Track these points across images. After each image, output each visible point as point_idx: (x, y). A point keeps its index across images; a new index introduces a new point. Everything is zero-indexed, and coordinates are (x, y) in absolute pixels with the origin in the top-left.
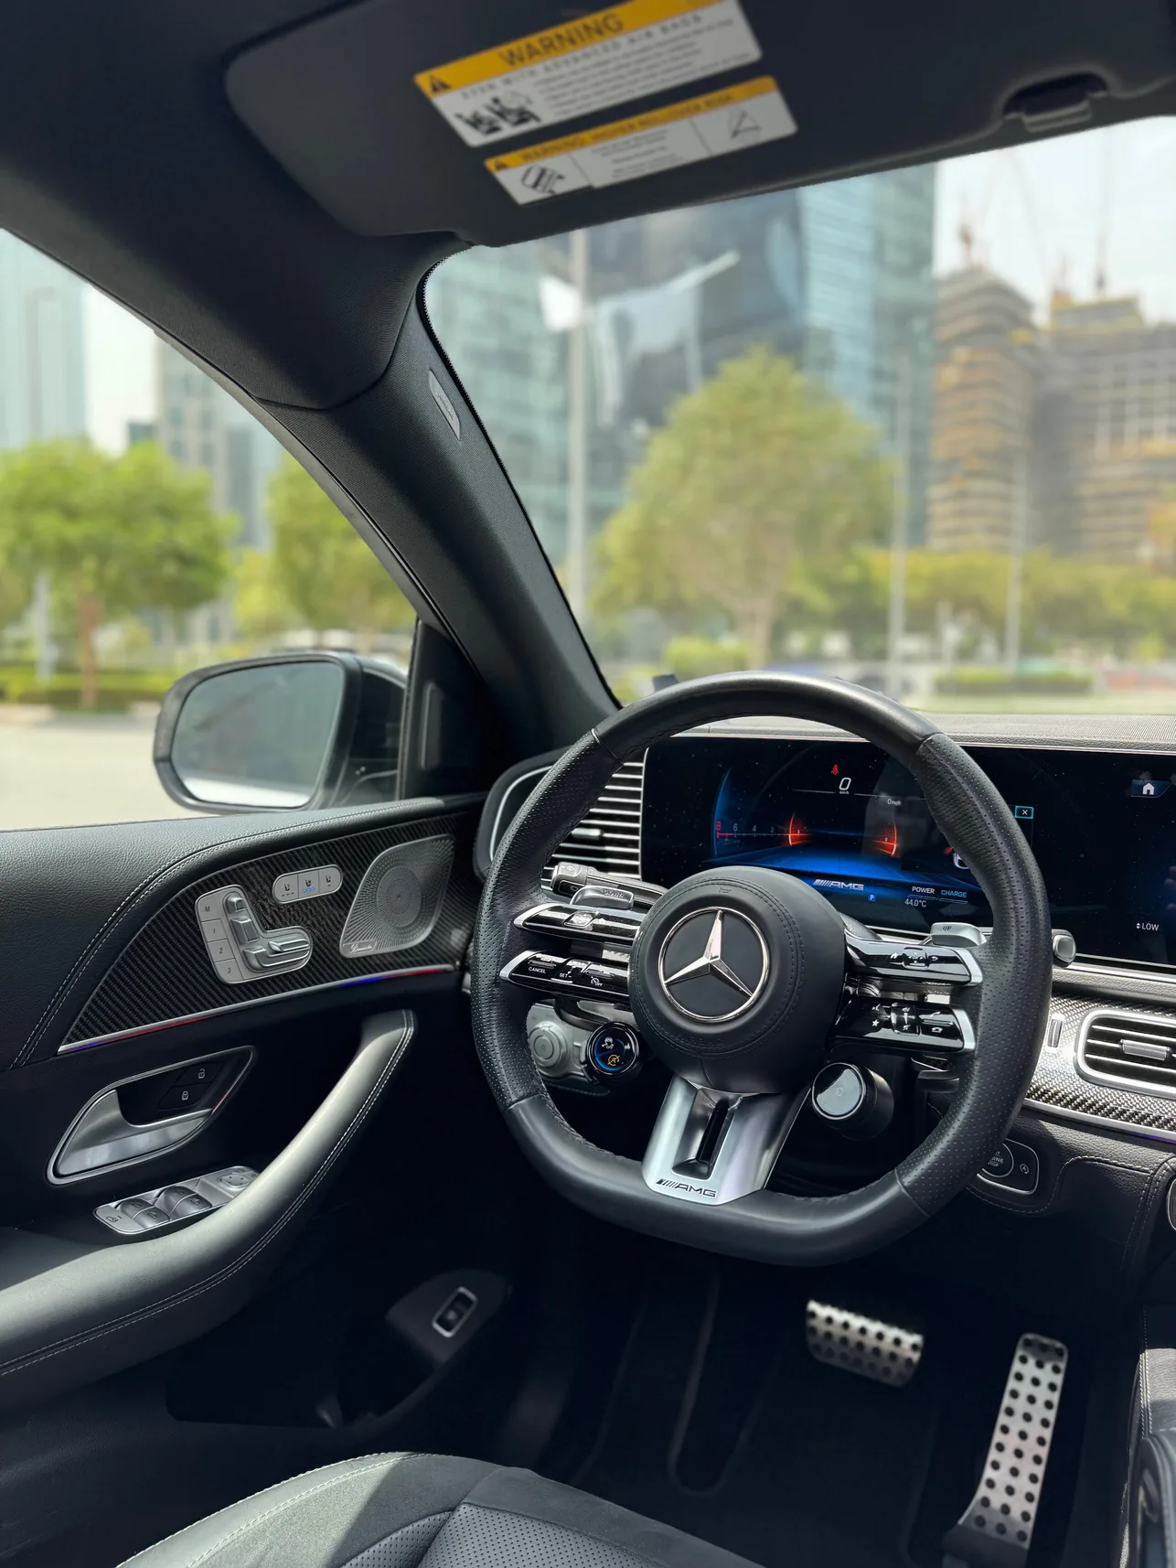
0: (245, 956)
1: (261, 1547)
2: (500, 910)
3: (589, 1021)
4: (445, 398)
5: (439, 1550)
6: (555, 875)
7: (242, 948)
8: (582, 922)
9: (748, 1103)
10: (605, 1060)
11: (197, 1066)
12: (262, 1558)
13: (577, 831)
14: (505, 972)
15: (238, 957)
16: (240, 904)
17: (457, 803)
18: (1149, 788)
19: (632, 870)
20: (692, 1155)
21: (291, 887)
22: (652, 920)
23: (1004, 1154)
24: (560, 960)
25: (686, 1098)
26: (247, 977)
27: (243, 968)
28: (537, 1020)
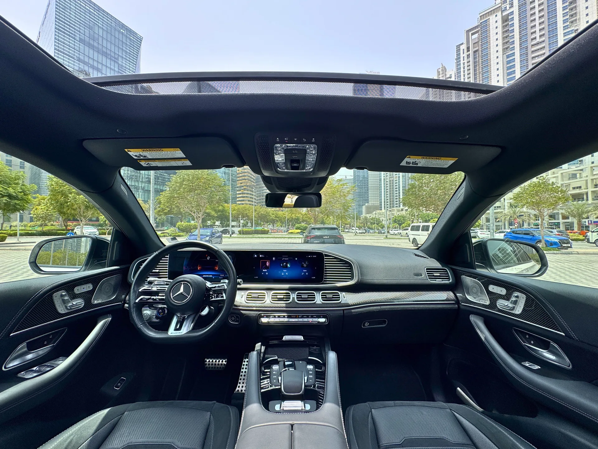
0: (66, 307)
1: (72, 437)
2: (135, 289)
3: (156, 308)
4: (124, 189)
5: (118, 427)
6: (148, 280)
7: (65, 305)
8: (155, 289)
9: (188, 317)
10: (160, 314)
11: (49, 335)
12: (72, 439)
13: (153, 271)
14: (137, 301)
15: (64, 307)
16: (65, 295)
17: (122, 267)
18: (256, 256)
19: (166, 277)
20: (178, 327)
21: (78, 290)
22: (169, 286)
23: (235, 318)
24: (149, 297)
25: (177, 318)
26: (67, 311)
27: (65, 309)
28: (143, 311)
